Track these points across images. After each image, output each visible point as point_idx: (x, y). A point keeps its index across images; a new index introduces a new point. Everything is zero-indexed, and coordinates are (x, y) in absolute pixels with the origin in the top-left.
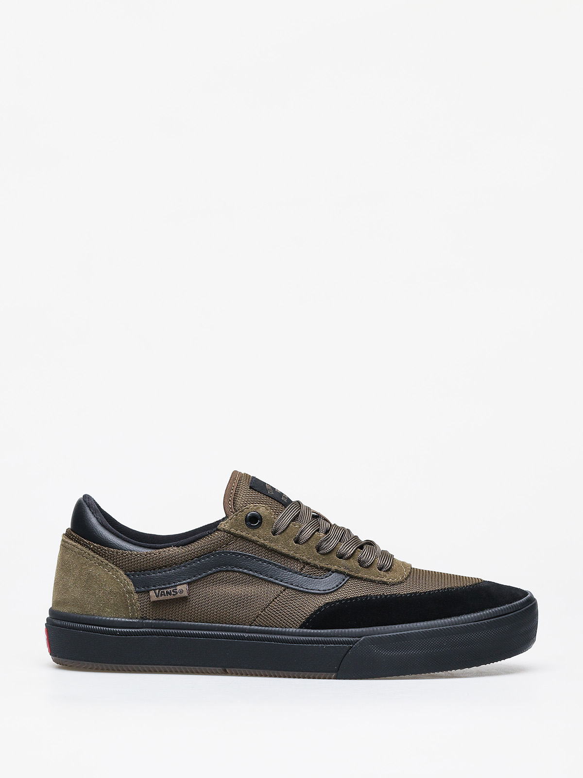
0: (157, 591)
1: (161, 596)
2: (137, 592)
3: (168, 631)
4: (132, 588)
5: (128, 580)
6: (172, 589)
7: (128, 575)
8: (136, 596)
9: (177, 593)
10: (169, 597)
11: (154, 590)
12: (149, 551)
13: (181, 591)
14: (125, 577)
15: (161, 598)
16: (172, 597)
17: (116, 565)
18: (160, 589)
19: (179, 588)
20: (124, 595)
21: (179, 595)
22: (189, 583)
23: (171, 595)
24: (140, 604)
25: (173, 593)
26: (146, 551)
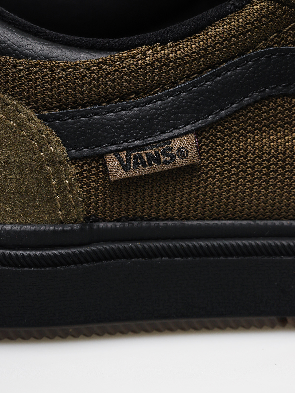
0: (123, 155)
1: (135, 167)
2: (73, 160)
3: (152, 244)
4: (61, 150)
5: (49, 131)
6: (160, 149)
7: (44, 118)
8: (72, 170)
9: (173, 157)
10: (155, 168)
11: (116, 153)
12: (95, 57)
13: (183, 153)
14: (40, 124)
15: (133, 173)
16: (162, 167)
17: (13, 95)
18: (129, 150)
19: (176, 144)
20: (42, 168)
21: (179, 162)
22: (197, 132)
23: (159, 163)
24: (82, 187)
25: (162, 158)
26: (97, 57)
